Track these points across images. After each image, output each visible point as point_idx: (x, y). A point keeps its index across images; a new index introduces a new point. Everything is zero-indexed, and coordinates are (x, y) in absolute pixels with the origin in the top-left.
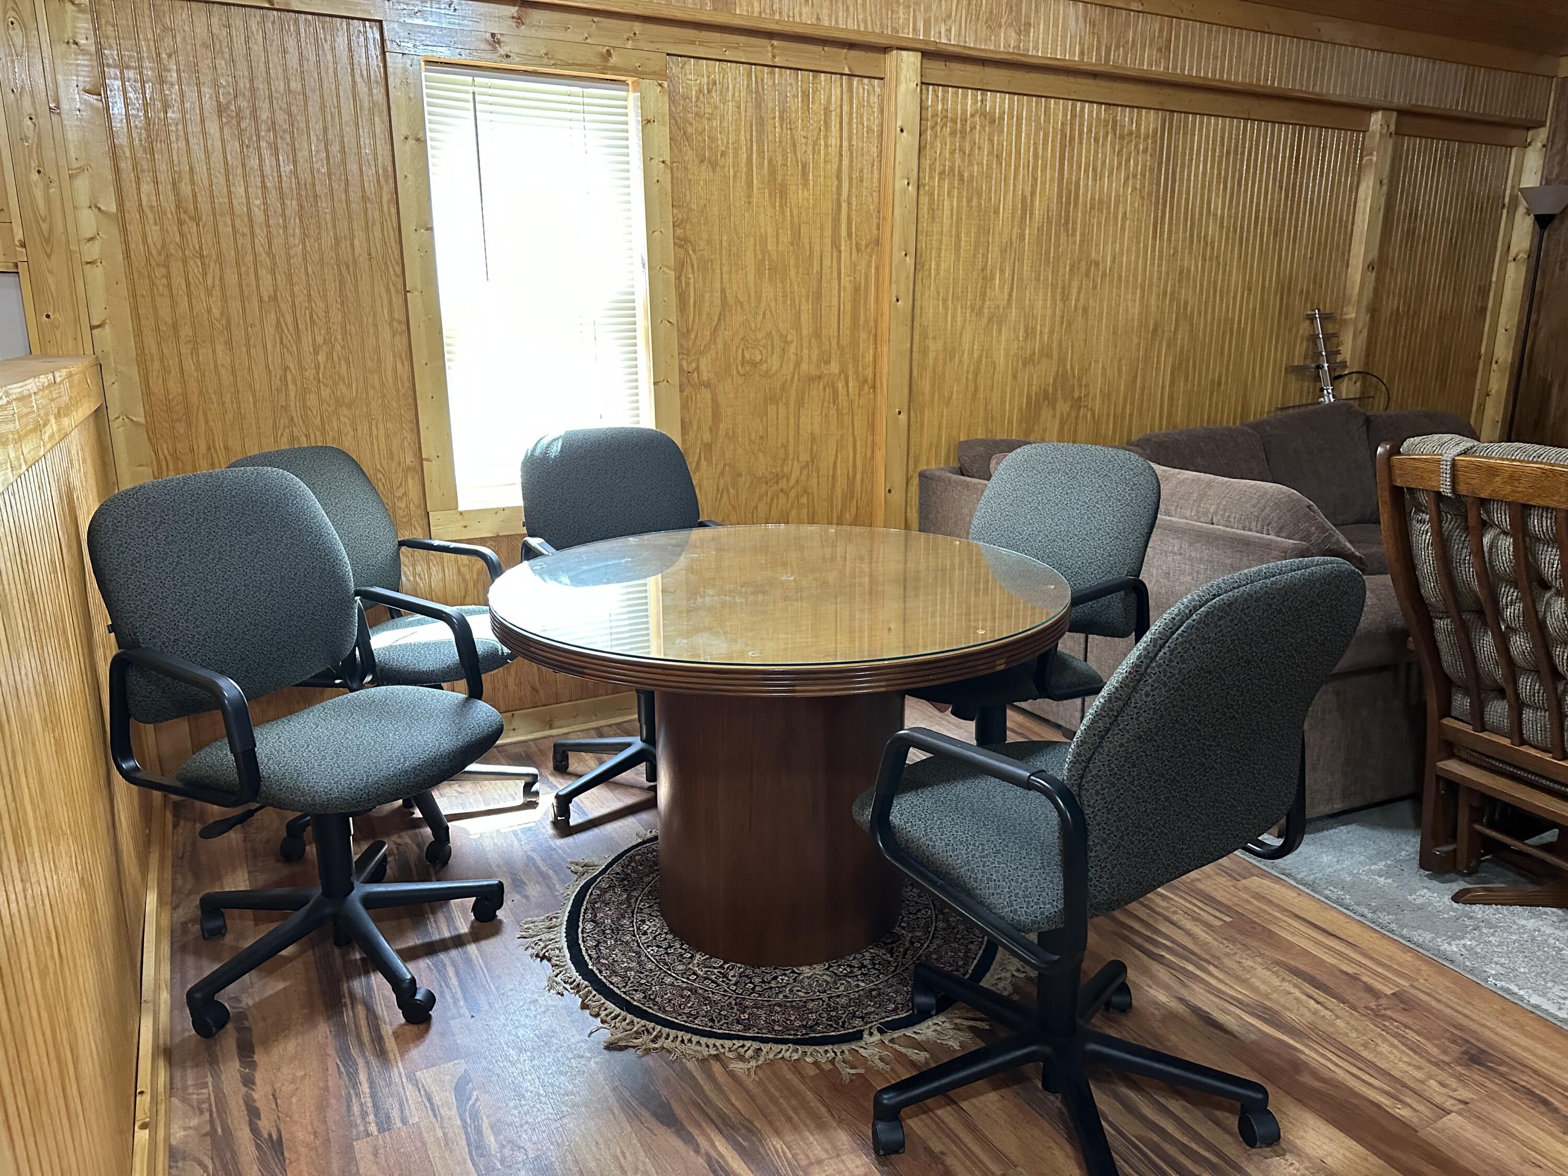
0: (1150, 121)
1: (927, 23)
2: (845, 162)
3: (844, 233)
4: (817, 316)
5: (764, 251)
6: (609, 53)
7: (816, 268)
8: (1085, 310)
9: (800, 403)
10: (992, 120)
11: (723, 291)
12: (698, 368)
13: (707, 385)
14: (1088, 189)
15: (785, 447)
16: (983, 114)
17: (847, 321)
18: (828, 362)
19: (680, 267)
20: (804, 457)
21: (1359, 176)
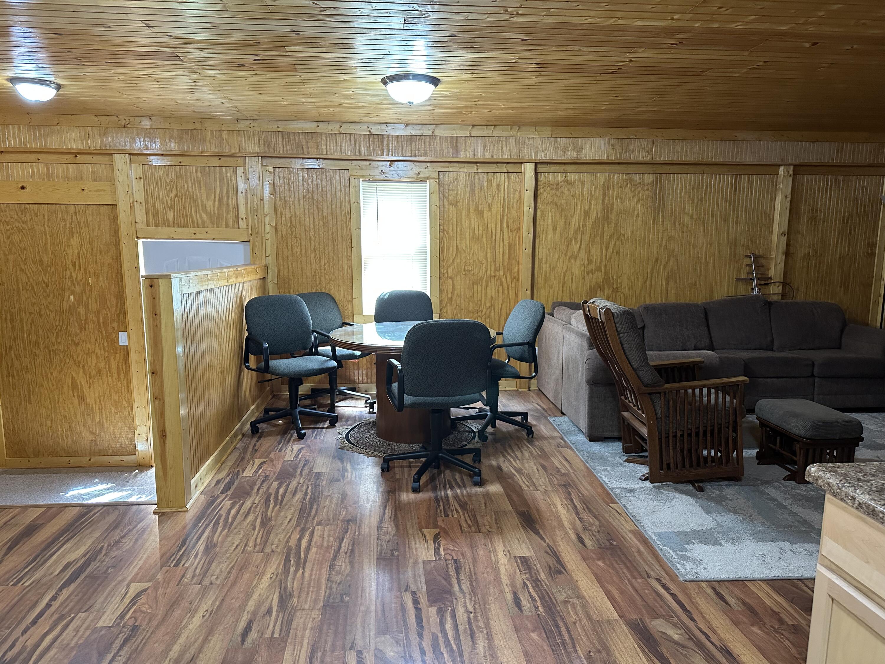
0: (649, 178)
1: (536, 153)
2: (506, 201)
3: (505, 226)
4: (494, 254)
6: (419, 173)
7: (494, 238)
11: (457, 246)
13: (451, 278)
15: (481, 301)
16: (567, 181)
17: (506, 257)
19: (441, 239)
20: (488, 305)
21: (775, 195)
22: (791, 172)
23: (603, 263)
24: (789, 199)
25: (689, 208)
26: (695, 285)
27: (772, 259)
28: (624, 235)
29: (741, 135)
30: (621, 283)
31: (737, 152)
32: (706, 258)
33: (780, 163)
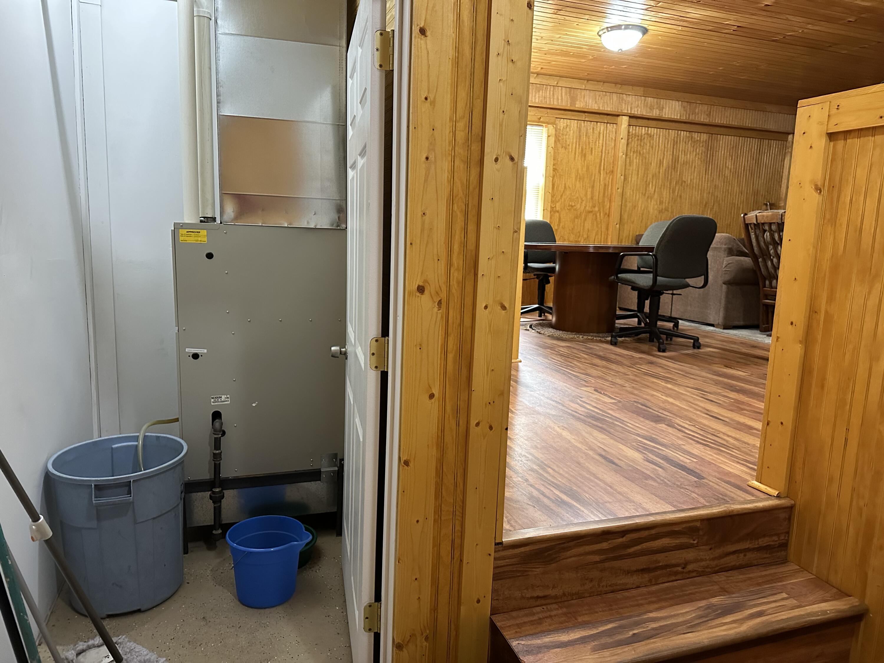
0: (704, 137)
1: (631, 109)
2: (604, 148)
3: (602, 168)
4: (592, 193)
5: (578, 173)
6: (540, 118)
7: (593, 178)
8: (681, 197)
9: (585, 219)
10: (650, 136)
11: (565, 184)
12: (555, 207)
13: (558, 212)
14: (682, 158)
15: (579, 232)
16: (648, 134)
17: (601, 194)
18: (594, 207)
19: (553, 177)
20: (585, 236)
25: (729, 164)
28: (685, 182)
29: (769, 108)
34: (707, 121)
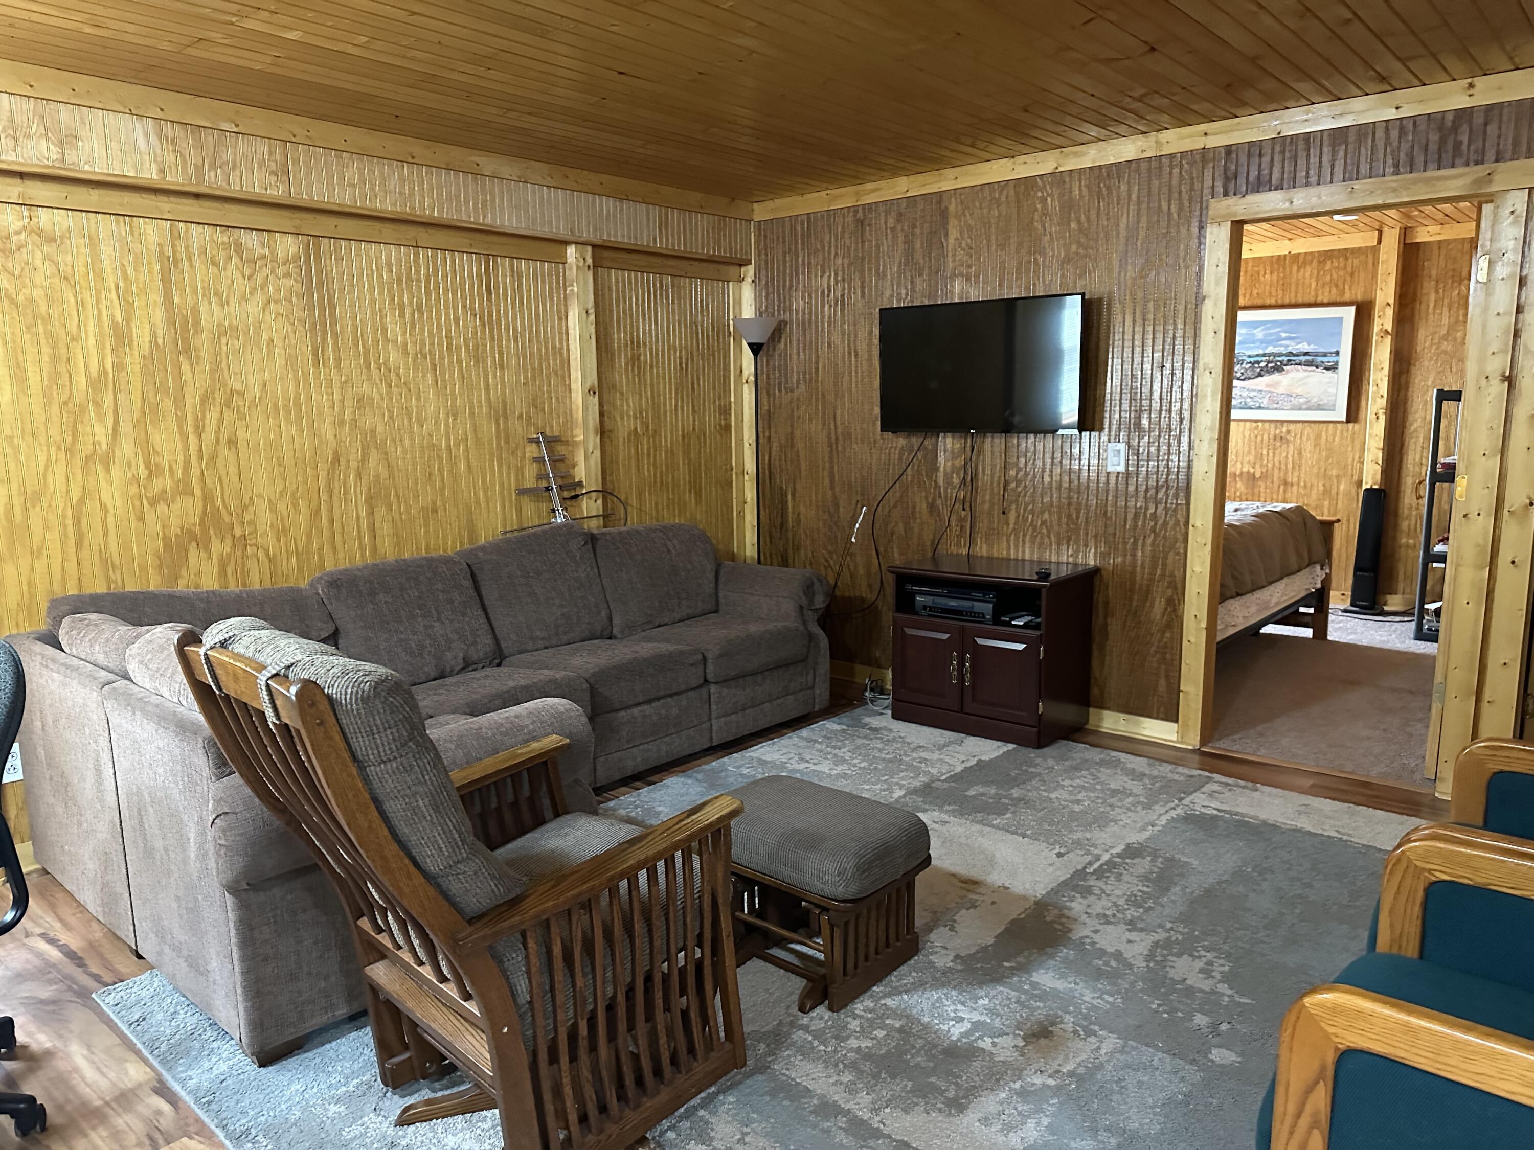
0: (287, 246)
10: (48, 238)
14: (212, 315)
21: (566, 306)
22: (590, 261)
23: (195, 471)
24: (592, 317)
26: (435, 511)
27: (576, 444)
28: (241, 394)
29: (488, 163)
30: (252, 522)
31: (484, 202)
32: (448, 447)
33: (569, 238)
34: (277, 192)
